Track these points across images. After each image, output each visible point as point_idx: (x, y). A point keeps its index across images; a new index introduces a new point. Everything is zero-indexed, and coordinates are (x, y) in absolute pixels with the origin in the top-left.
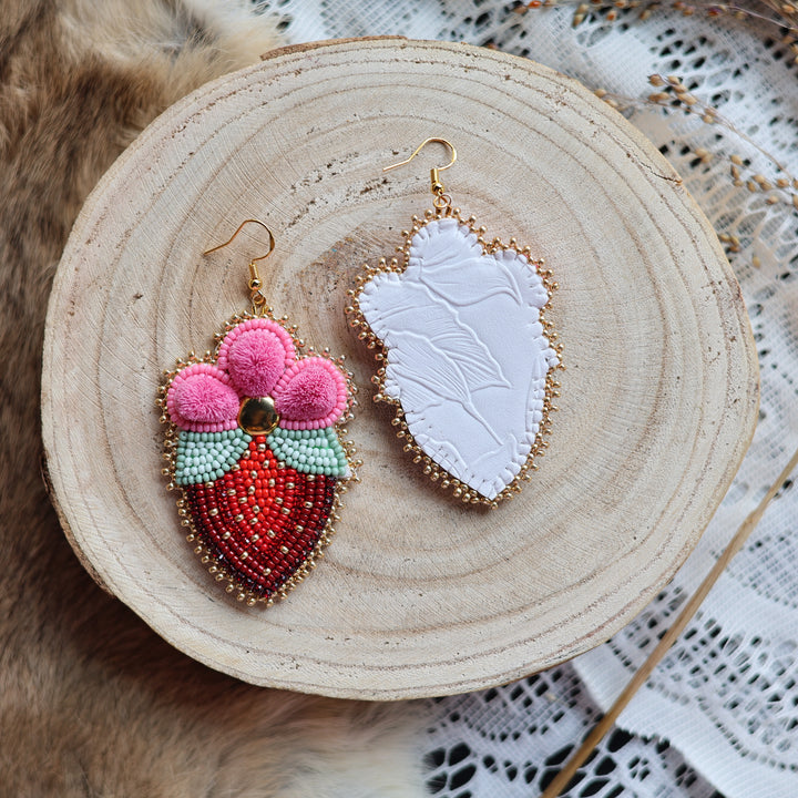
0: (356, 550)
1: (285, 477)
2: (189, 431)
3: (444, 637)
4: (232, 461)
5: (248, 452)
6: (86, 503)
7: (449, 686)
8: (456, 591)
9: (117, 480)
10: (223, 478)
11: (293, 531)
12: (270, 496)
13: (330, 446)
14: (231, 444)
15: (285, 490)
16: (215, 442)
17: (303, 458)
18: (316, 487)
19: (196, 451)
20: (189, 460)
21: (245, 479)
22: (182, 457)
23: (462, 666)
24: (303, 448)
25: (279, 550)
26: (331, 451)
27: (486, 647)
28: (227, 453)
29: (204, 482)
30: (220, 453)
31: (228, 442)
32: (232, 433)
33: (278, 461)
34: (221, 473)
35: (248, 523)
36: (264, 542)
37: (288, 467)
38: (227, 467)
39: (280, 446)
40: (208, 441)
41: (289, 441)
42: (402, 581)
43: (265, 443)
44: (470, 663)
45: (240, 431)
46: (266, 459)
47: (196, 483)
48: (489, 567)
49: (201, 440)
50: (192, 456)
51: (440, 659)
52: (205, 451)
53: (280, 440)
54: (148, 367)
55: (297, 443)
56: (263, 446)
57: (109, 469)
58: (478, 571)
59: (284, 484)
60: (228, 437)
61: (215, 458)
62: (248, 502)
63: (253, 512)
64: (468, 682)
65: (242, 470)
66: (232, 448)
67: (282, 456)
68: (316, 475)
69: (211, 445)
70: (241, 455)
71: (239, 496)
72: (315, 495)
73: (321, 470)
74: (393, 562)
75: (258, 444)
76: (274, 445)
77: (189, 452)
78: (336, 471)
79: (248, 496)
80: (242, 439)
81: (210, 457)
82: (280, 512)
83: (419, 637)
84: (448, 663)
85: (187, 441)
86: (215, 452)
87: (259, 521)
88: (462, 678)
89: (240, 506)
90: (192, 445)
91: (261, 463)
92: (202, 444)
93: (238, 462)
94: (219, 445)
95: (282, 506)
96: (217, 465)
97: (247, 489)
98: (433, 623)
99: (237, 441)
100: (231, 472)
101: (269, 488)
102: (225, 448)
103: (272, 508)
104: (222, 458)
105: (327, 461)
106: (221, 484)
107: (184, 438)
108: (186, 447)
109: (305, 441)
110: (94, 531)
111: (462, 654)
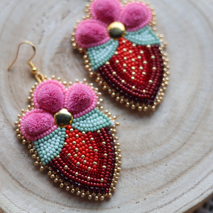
0: (130, 159)
1: (88, 137)
2: (37, 140)
3: (185, 178)
4: (62, 142)
5: (67, 135)
6: (4, 195)
7: (198, 198)
8: (180, 156)
9: (13, 178)
10: (62, 151)
11: (103, 158)
12: (86, 148)
13: (99, 115)
14: (58, 136)
15: (91, 142)
16: (51, 138)
17: (91, 125)
18: (103, 134)
19: (45, 146)
20: (44, 152)
21: (72, 147)
22: (40, 152)
23: (199, 186)
24: (89, 121)
25: (102, 168)
26: (101, 117)
27: (205, 173)
28: (58, 140)
29: (55, 157)
30: (55, 142)
31: (56, 135)
32: (56, 131)
33: (81, 132)
34: (60, 149)
35: (83, 164)
36: (94, 168)
37: (87, 132)
38: (61, 146)
39: (79, 126)
40: (48, 139)
41: (82, 122)
42: (156, 163)
43: (72, 128)
44: (202, 183)
45: (59, 128)
46: (76, 134)
47: (52, 159)
48: (188, 140)
49: (45, 140)
50: (44, 149)
51: (189, 188)
52: (48, 144)
53: (78, 123)
54: (5, 125)
55: (85, 121)
56: (72, 129)
57: (7, 175)
58: (185, 143)
59: (89, 140)
60: (56, 134)
61: (54, 145)
62: (78, 156)
63: (82, 159)
64: (205, 192)
65: (68, 144)
66: (59, 137)
67: (82, 129)
68: (100, 129)
69: (50, 140)
70: (65, 138)
71: (73, 155)
72: (104, 137)
73: (101, 126)
74: (148, 157)
75: (69, 130)
76: (76, 126)
77: (42, 148)
78: (107, 124)
79: (76, 153)
80: (62, 131)
81: (52, 145)
82: (94, 152)
83: (175, 183)
84: (193, 188)
85: (39, 144)
86: (53, 142)
87: (87, 161)
88: (202, 192)
89: (76, 159)
90: (42, 144)
91: (75, 136)
92: (46, 142)
93: (65, 141)
94: (54, 139)
95: (93, 149)
96: (57, 147)
97: (75, 150)
98: (177, 174)
99: (60, 133)
100: (64, 147)
101: (84, 145)
102: (56, 139)
103: (89, 152)
104: (57, 143)
105: (101, 121)
106: (62, 154)
107: (37, 143)
108: (40, 147)
109: (88, 118)
110: (13, 205)
111: (197, 181)
